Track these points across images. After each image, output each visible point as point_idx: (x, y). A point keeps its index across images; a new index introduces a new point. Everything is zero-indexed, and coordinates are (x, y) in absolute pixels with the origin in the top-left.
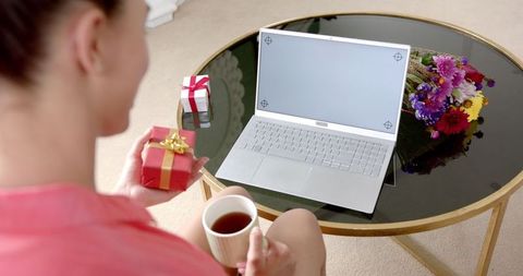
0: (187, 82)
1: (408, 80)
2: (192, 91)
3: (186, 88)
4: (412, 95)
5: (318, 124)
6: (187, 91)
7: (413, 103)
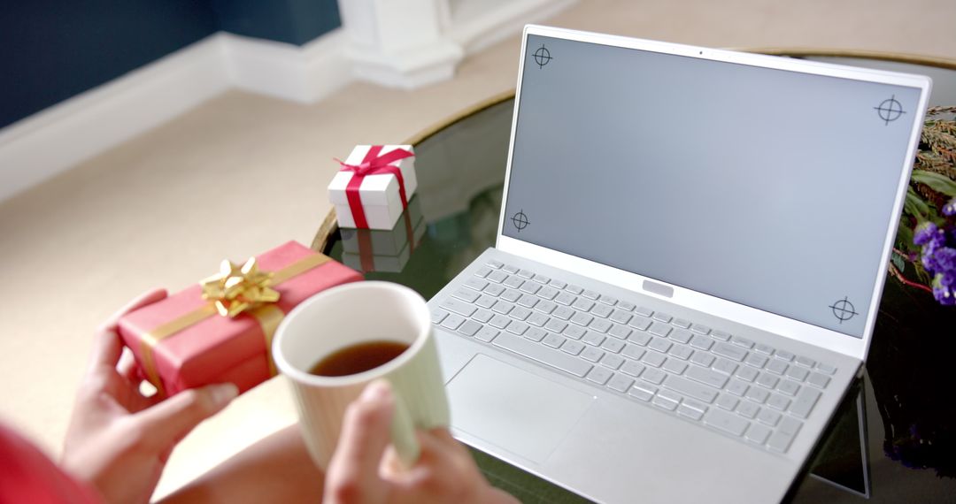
0: (357, 157)
1: (914, 186)
2: (360, 174)
3: (349, 168)
4: (925, 227)
5: (646, 286)
6: (350, 175)
7: (928, 251)
